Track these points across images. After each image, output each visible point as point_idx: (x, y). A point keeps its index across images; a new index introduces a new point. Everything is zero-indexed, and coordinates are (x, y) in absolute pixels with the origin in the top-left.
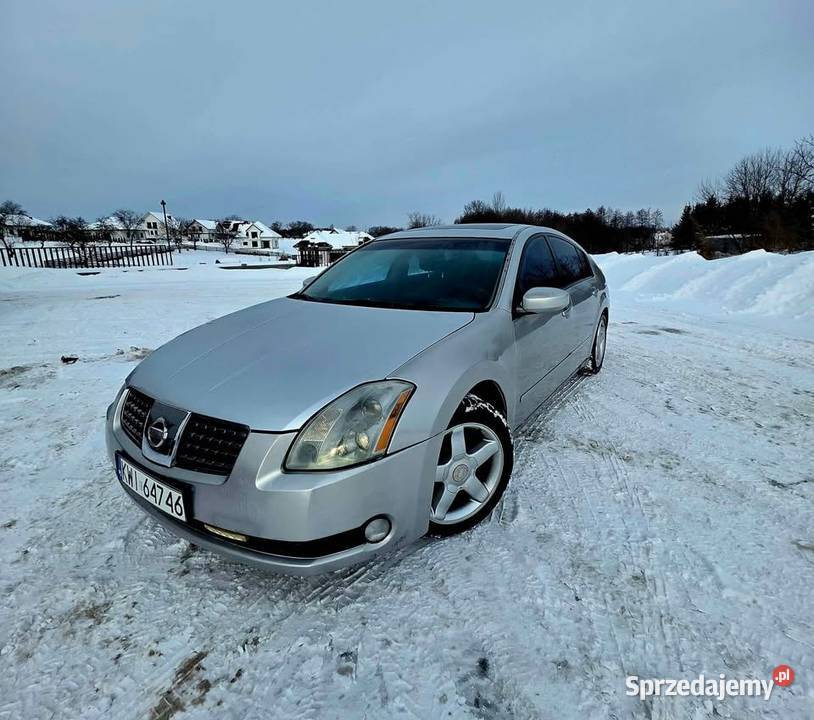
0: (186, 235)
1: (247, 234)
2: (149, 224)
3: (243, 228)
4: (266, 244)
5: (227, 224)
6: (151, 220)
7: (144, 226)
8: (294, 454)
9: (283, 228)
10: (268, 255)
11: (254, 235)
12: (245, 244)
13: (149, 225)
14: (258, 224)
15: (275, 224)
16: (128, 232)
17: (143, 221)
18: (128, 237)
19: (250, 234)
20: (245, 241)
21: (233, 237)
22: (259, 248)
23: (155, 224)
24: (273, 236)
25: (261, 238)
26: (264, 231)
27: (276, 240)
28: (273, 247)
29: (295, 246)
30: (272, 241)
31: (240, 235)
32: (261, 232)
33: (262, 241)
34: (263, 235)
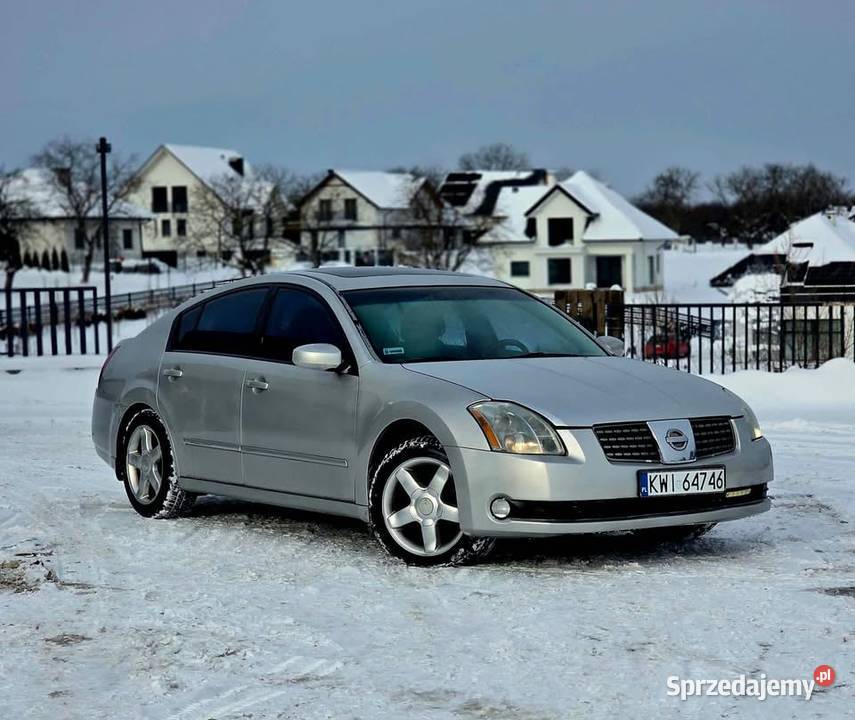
0: (292, 236)
1: (531, 230)
2: (159, 194)
3: (514, 204)
5: (458, 188)
6: (166, 176)
7: (139, 203)
9: (701, 195)
11: (561, 230)
12: (520, 269)
13: (159, 198)
14: (580, 183)
15: (668, 182)
16: (77, 222)
17: (134, 183)
18: (79, 244)
19: (542, 227)
20: (520, 256)
21: (472, 239)
23: (180, 193)
24: (637, 235)
25: (588, 242)
26: (603, 215)
27: (652, 251)
28: (639, 285)
29: (718, 282)
30: (634, 257)
31: (501, 232)
32: (592, 217)
33: (589, 258)
34: (595, 232)
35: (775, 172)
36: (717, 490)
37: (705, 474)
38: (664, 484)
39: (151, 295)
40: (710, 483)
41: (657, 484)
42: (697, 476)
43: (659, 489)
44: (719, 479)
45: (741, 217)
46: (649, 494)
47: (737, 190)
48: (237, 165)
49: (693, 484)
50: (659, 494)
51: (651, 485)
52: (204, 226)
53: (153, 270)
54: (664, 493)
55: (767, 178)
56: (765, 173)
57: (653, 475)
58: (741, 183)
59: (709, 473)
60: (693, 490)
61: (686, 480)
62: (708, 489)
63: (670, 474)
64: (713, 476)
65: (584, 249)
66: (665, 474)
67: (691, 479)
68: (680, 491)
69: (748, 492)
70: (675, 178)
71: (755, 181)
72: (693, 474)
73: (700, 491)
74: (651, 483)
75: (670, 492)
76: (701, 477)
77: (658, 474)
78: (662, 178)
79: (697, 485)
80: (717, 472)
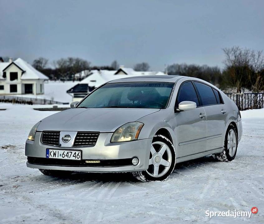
4: (28, 89)
8: (113, 139)
10: (30, 103)
11: (13, 76)
19: (8, 75)
22: (19, 94)
24: (37, 78)
25: (22, 80)
26: (27, 71)
27: (41, 82)
28: (38, 93)
29: (69, 92)
30: (36, 84)
32: (23, 72)
33: (22, 84)
34: (24, 77)
35: (71, 60)
36: (77, 159)
37: (72, 152)
38: (55, 154)
40: (73, 156)
41: (52, 154)
42: (68, 153)
43: (53, 156)
44: (78, 155)
45: (61, 73)
46: (49, 157)
47: (60, 65)
49: (66, 156)
50: (53, 157)
51: (50, 154)
54: (54, 157)
55: (68, 62)
56: (68, 60)
57: (51, 150)
58: (61, 63)
59: (74, 152)
60: (66, 158)
61: (63, 154)
62: (72, 158)
63: (57, 151)
64: (75, 153)
65: (21, 82)
66: (56, 150)
67: (65, 154)
68: (60, 158)
69: (99, 162)
70: (41, 61)
71: (65, 62)
72: (66, 152)
73: (69, 159)
74: (50, 153)
75: (57, 157)
76: (70, 154)
77: (53, 150)
78: (35, 61)
79: (68, 156)
80: (77, 152)
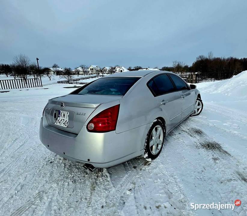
1: (119, 71)
2: (91, 69)
3: (118, 69)
5: (114, 68)
6: (91, 67)
7: (89, 70)
9: (132, 68)
14: (123, 68)
15: (130, 67)
16: (84, 71)
17: (88, 68)
18: (84, 73)
19: (120, 71)
21: (115, 72)
24: (127, 71)
25: (123, 72)
31: (117, 71)
32: (124, 70)
39: (89, 77)
48: (97, 67)
52: (94, 71)
53: (90, 75)
71: (136, 67)
